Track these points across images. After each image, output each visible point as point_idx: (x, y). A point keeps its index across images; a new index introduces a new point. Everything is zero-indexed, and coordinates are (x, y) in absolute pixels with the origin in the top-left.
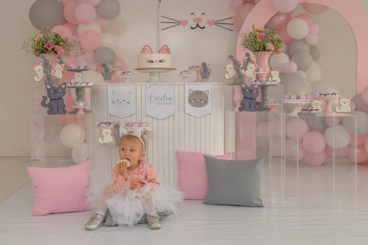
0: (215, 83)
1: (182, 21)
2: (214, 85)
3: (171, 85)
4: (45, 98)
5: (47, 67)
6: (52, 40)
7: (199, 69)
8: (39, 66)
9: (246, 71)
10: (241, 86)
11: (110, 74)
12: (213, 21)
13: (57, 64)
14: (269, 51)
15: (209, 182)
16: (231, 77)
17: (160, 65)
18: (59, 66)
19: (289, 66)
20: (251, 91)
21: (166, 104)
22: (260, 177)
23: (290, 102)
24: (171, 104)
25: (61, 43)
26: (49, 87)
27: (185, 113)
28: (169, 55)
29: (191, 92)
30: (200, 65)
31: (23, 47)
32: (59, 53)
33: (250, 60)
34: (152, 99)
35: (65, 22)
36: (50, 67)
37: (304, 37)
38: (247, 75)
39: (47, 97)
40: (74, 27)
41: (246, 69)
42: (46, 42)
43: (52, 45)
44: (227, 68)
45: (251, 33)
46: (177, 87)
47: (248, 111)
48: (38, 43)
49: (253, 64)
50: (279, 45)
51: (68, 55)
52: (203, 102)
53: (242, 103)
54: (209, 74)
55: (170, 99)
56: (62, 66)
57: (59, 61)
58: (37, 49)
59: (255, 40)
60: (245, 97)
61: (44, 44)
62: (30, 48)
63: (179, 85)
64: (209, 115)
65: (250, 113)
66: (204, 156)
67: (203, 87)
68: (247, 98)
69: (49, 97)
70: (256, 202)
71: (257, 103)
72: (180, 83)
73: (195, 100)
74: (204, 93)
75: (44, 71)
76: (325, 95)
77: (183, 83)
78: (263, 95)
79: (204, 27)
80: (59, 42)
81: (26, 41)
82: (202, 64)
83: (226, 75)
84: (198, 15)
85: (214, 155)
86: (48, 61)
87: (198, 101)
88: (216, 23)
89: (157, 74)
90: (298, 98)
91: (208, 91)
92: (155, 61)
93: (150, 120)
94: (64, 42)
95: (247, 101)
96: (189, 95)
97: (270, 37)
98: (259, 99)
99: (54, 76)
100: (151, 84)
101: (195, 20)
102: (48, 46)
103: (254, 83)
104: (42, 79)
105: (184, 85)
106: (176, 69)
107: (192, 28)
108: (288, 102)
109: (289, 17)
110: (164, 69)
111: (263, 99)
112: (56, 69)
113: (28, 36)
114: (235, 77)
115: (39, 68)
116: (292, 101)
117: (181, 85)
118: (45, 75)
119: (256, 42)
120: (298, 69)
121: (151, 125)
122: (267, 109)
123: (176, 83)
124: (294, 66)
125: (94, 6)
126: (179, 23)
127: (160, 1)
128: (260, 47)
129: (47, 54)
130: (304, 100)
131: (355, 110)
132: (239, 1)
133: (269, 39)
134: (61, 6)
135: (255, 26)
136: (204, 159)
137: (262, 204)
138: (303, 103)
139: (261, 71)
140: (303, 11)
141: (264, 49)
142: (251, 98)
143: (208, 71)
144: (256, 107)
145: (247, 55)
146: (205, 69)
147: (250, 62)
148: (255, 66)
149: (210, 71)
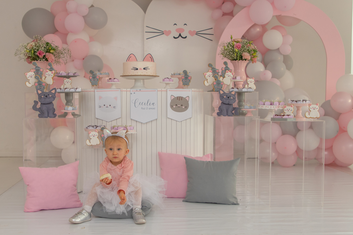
0: (195, 90)
1: (165, 31)
2: (194, 91)
3: (154, 91)
4: (36, 102)
5: (38, 73)
6: (43, 48)
7: (180, 76)
8: (30, 72)
9: (224, 78)
10: (220, 93)
11: (97, 80)
12: (194, 31)
13: (48, 70)
14: (246, 60)
15: (189, 181)
16: (210, 84)
17: (144, 72)
18: (50, 72)
19: (265, 74)
20: (228, 97)
21: (150, 109)
22: (236, 177)
23: (264, 107)
24: (154, 109)
25: (52, 51)
26: (40, 92)
27: (167, 118)
28: (152, 63)
29: (173, 98)
30: (182, 73)
31: (16, 54)
32: (50, 60)
33: (228, 68)
34: (137, 104)
35: (55, 31)
36: (41, 73)
37: (276, 48)
38: (225, 83)
39: (38, 101)
40: (64, 35)
41: (224, 77)
42: (38, 50)
43: (43, 53)
44: (206, 76)
45: (229, 43)
46: (159, 93)
47: (225, 116)
48: (30, 51)
49: (231, 72)
50: (254, 55)
51: (58, 62)
52: (183, 107)
53: (220, 108)
54: (190, 81)
55: (153, 104)
56: (52, 73)
57: (49, 67)
58: (29, 56)
59: (233, 50)
60: (223, 103)
61: (36, 52)
62: (22, 56)
63: (162, 91)
64: (189, 119)
65: (227, 118)
66: (185, 158)
67: (184, 93)
68: (225, 104)
69: (40, 102)
70: (232, 200)
71: (234, 109)
72: (163, 89)
73: (176, 105)
74: (185, 98)
75: (35, 77)
76: (296, 101)
77: (165, 89)
78: (240, 101)
79: (186, 37)
80: (50, 50)
81: (19, 49)
82: (183, 71)
83: (206, 82)
84: (180, 26)
85: (193, 157)
86: (39, 67)
87: (179, 106)
88: (197, 34)
89: (141, 80)
90: (271, 104)
92: (140, 68)
93: (134, 124)
94: (54, 50)
95: (225, 106)
96: (171, 101)
97: (247, 47)
98: (235, 105)
100: (136, 90)
101: (177, 30)
102: (40, 54)
103: (231, 90)
104: (33, 84)
105: (167, 91)
106: (159, 76)
107: (174, 38)
108: (262, 107)
109: (264, 28)
110: (148, 76)
111: (240, 105)
112: (46, 75)
113: (21, 44)
114: (214, 85)
115: (31, 75)
116: (266, 107)
118: (36, 81)
119: (234, 52)
120: (272, 77)
121: (135, 128)
122: (243, 114)
123: (158, 89)
124: (269, 74)
125: (83, 16)
126: (163, 33)
127: (145, 12)
128: (237, 56)
129: (39, 61)
130: (277, 106)
131: (324, 116)
132: (218, 13)
133: (245, 49)
134: (52, 16)
135: (232, 36)
136: (185, 160)
137: (237, 202)
138: (276, 109)
139: (238, 79)
140: (277, 23)
141: (241, 58)
142: (228, 104)
143: (189, 78)
144: (233, 112)
145: (225, 63)
146: (186, 76)
147: (228, 70)
148: (233, 74)
149: (191, 78)
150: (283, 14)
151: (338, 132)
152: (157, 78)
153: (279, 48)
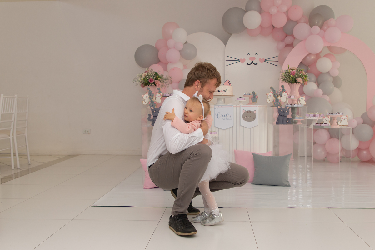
0: (261, 105)
1: (241, 59)
2: (260, 107)
3: (231, 107)
4: (150, 115)
5: (151, 95)
6: (153, 77)
7: (250, 96)
8: (146, 95)
9: (282, 97)
10: (278, 107)
12: (263, 59)
13: (158, 93)
14: (299, 83)
15: (255, 170)
16: (271, 101)
17: (225, 93)
18: (159, 95)
19: (317, 92)
20: (284, 111)
21: (228, 119)
22: (288, 167)
23: (309, 118)
24: (231, 119)
25: (159, 79)
26: (152, 108)
27: (240, 125)
28: (230, 86)
29: (244, 111)
30: (251, 93)
31: (134, 81)
32: (157, 85)
33: (284, 90)
34: (219, 116)
35: (158, 61)
36: (153, 95)
37: (328, 71)
38: (282, 100)
39: (152, 115)
40: (165, 65)
41: (281, 96)
42: (149, 78)
43: (153, 80)
44: (268, 96)
45: (287, 71)
46: (235, 108)
47: (281, 124)
48: (144, 79)
49: (286, 93)
50: (305, 79)
51: (162, 86)
52: (252, 118)
53: (278, 119)
54: (257, 99)
55: (230, 116)
56: (160, 95)
57: (158, 91)
58: (143, 83)
59: (290, 76)
60: (280, 115)
61: (148, 79)
62: (138, 82)
63: (236, 107)
64: (256, 127)
65: (283, 125)
66: (253, 153)
67: (252, 108)
68: (281, 116)
69: (153, 115)
70: (286, 183)
71: (288, 119)
72: (237, 106)
73: (247, 117)
74: (253, 112)
75: (149, 98)
76: (332, 114)
77: (239, 106)
78: (293, 113)
79: (257, 64)
80: (158, 78)
81: (137, 78)
82: (252, 92)
83: (268, 100)
84: (252, 55)
85: (259, 153)
86: (151, 91)
87: (249, 117)
88: (266, 61)
89: (222, 99)
90: (314, 116)
91: (256, 110)
92: (221, 91)
93: (217, 130)
94: (160, 78)
95: (281, 118)
96: (243, 114)
97: (300, 73)
98: (289, 116)
99: (156, 101)
100: (218, 106)
101: (250, 58)
102: (151, 81)
103: (287, 105)
104: (148, 103)
105: (240, 107)
106: (235, 96)
107: (248, 64)
108: (308, 118)
109: (318, 56)
110: (227, 96)
111: (293, 116)
112: (156, 97)
113: (138, 74)
114: (274, 102)
115: (146, 96)
116: (310, 118)
117: (238, 107)
118: (150, 100)
119: (290, 77)
120: (323, 94)
121: (218, 133)
122: (295, 123)
123: (234, 106)
124: (321, 92)
125: (179, 51)
126: (239, 61)
127: (225, 45)
128: (292, 80)
129: (150, 86)
130: (318, 117)
131: (363, 123)
132: (282, 45)
133: (298, 75)
134: (156, 50)
135: (289, 66)
136: (252, 155)
137: (289, 184)
138: (318, 119)
139: (292, 97)
140: (328, 52)
141: (295, 82)
142: (284, 116)
143: (256, 97)
144: (288, 121)
145: (283, 86)
146: (254, 96)
147: (284, 91)
148: (287, 94)
149: (258, 97)
150: (332, 45)
151: (372, 136)
152: (233, 97)
153: (329, 72)
